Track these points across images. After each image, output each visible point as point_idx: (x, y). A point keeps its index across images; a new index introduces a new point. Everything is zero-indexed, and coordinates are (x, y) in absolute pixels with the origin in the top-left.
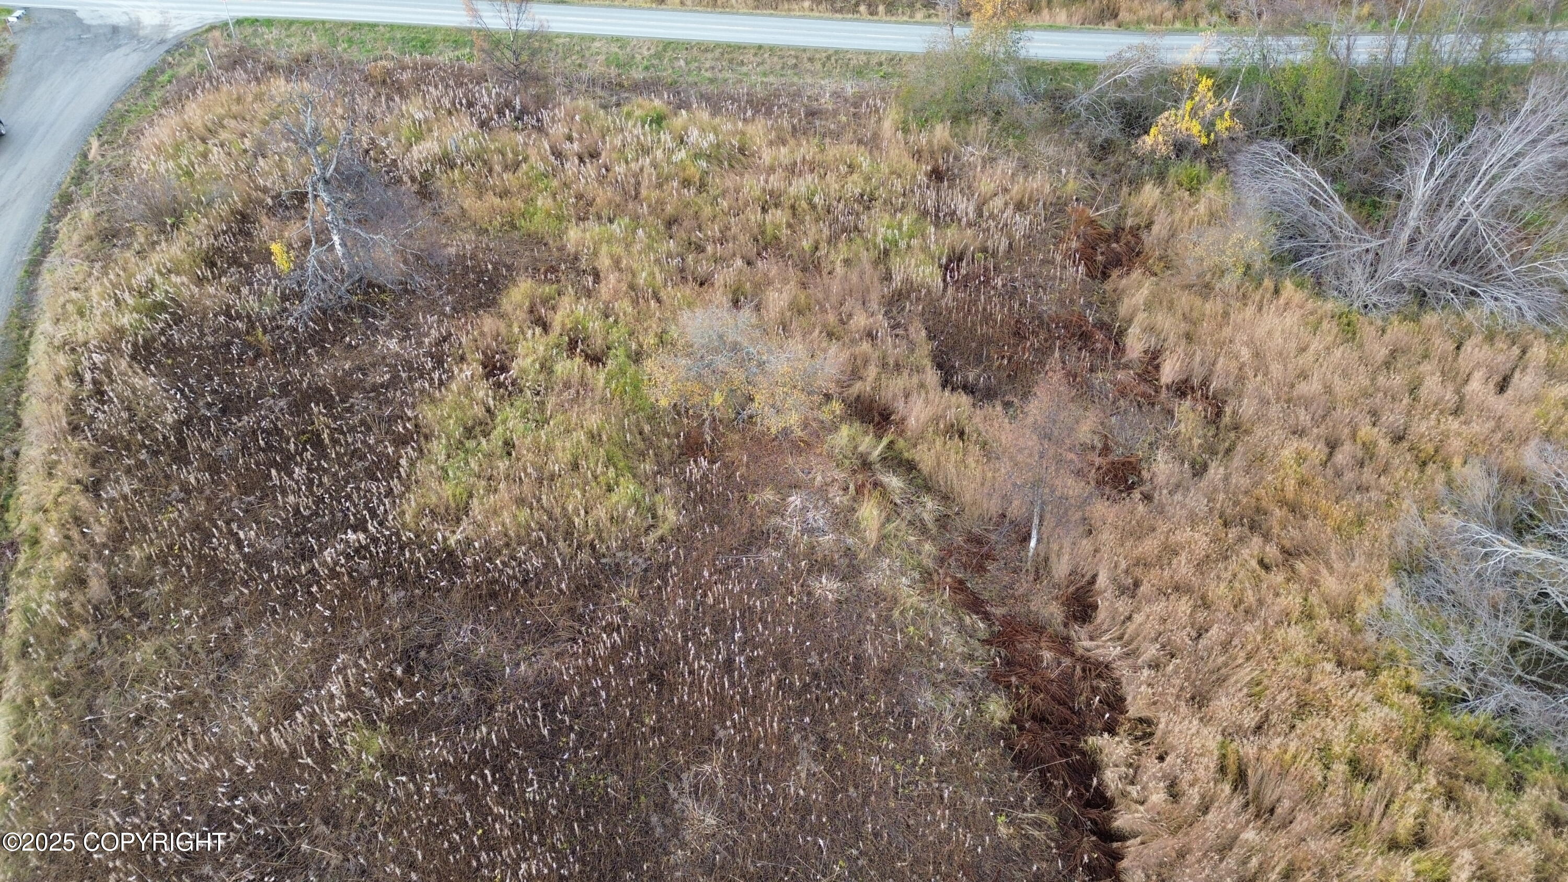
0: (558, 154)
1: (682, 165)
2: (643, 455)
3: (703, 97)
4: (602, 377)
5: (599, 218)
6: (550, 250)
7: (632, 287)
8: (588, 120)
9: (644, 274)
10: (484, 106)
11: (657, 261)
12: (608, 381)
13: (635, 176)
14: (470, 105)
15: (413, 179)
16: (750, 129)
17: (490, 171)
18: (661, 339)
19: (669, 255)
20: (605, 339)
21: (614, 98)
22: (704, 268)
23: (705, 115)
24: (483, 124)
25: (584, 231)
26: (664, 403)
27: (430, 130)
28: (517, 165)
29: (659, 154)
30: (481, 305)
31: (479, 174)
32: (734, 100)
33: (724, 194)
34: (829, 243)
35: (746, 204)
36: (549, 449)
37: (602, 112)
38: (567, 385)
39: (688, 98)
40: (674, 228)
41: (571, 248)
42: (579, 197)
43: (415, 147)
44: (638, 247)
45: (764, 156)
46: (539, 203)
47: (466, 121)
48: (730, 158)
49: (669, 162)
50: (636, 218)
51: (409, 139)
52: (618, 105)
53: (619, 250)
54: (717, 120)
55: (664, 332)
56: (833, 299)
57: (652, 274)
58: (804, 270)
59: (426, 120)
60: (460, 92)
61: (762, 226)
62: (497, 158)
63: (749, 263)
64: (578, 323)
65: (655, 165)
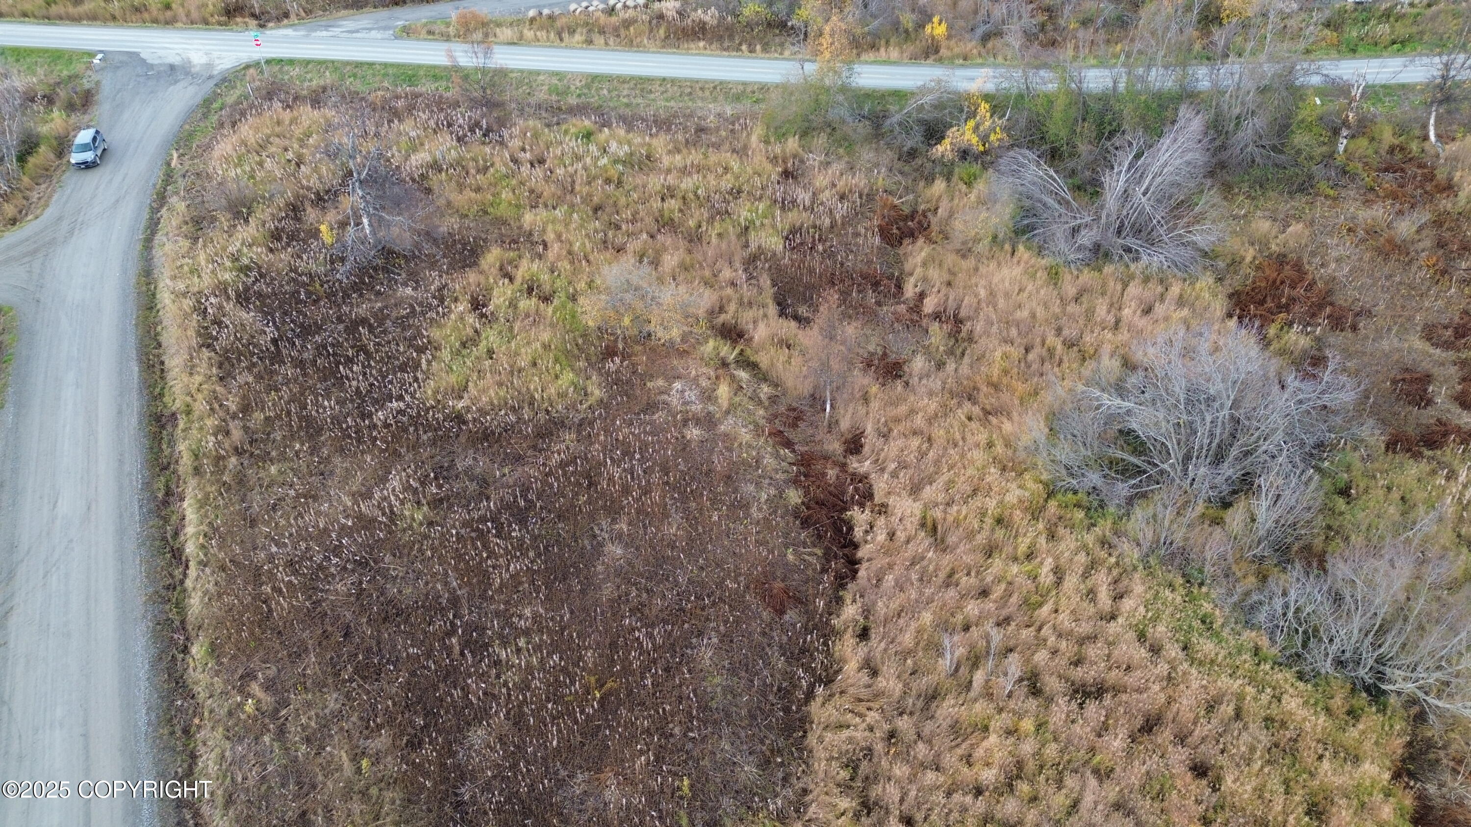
0: (515, 161)
1: (604, 168)
2: (578, 358)
3: (623, 119)
4: (550, 310)
5: (546, 206)
6: (511, 229)
7: (570, 253)
8: (536, 136)
9: (578, 244)
10: (460, 126)
11: (587, 235)
12: (554, 312)
13: (571, 176)
14: (450, 125)
15: (413, 180)
16: (655, 142)
17: (467, 173)
18: (590, 285)
19: (596, 231)
20: (552, 286)
21: (555, 119)
22: (620, 239)
23: (622, 132)
24: (459, 140)
25: (536, 215)
26: (591, 323)
27: (422, 144)
28: (486, 169)
29: (588, 160)
30: (467, 266)
31: (459, 176)
32: (643, 120)
33: (635, 188)
34: (708, 223)
35: (651, 196)
36: (517, 354)
37: (546, 130)
38: (527, 316)
39: (610, 119)
40: (599, 213)
41: (526, 226)
42: (532, 191)
43: (413, 157)
44: (574, 226)
45: (664, 161)
46: (503, 196)
47: (448, 137)
48: (640, 163)
49: (596, 166)
50: (572, 206)
51: (406, 151)
52: (558, 124)
53: (560, 228)
54: (631, 135)
55: (592, 281)
56: (709, 261)
57: (583, 244)
58: (691, 241)
59: (418, 137)
60: (442, 116)
61: (661, 211)
62: (472, 164)
63: (652, 237)
64: (533, 276)
65: (585, 168)
